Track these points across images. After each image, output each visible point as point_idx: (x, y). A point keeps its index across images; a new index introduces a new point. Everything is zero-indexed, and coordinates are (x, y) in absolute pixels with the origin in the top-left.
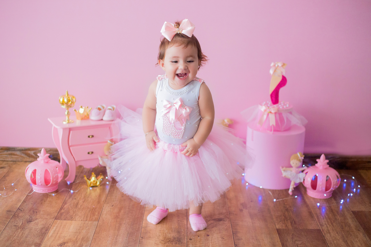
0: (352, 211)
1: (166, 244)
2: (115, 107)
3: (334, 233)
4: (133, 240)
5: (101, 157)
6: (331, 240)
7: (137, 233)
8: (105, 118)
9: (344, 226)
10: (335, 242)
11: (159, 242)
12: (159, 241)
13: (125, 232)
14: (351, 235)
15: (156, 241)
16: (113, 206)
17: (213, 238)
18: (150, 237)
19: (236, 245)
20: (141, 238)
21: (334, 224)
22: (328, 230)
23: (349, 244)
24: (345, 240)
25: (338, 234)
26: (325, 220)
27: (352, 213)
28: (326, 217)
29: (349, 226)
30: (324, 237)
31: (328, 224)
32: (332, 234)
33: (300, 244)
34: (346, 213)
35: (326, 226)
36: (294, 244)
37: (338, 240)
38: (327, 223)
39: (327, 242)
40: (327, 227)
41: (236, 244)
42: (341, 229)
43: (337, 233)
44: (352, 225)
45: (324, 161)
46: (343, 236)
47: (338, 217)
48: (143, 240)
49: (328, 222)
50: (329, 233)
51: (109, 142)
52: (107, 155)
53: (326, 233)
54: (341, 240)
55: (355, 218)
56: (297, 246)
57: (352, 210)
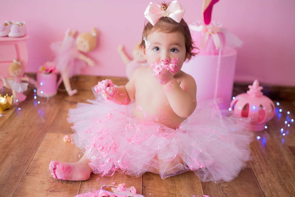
0: (289, 147)
1: (55, 184)
2: (24, 23)
3: (268, 173)
4: (15, 176)
5: (5, 78)
6: (265, 182)
7: (22, 168)
8: (10, 34)
9: (280, 164)
10: (270, 185)
11: (46, 180)
12: (47, 178)
13: (9, 165)
14: (289, 176)
15: (43, 178)
16: (7, 133)
17: (117, 176)
18: (37, 173)
19: (144, 187)
20: (26, 174)
21: (269, 162)
22: (261, 170)
23: (288, 188)
24: (283, 183)
25: (273, 175)
26: (257, 156)
27: (288, 148)
28: (258, 153)
29: (286, 165)
30: (256, 178)
31: (262, 162)
32: (266, 174)
33: (226, 188)
34: (282, 149)
35: (258, 164)
36: (218, 188)
37: (274, 182)
38: (259, 160)
39: (261, 186)
40: (260, 165)
41: (144, 185)
42: (277, 169)
43: (272, 173)
44: (290, 164)
45: (257, 88)
46: (280, 178)
47: (273, 154)
48: (28, 176)
49: (261, 159)
50: (263, 173)
51: (15, 61)
52: (13, 77)
53: (258, 173)
54: (277, 183)
55: (293, 155)
56: (222, 189)
57: (289, 145)
